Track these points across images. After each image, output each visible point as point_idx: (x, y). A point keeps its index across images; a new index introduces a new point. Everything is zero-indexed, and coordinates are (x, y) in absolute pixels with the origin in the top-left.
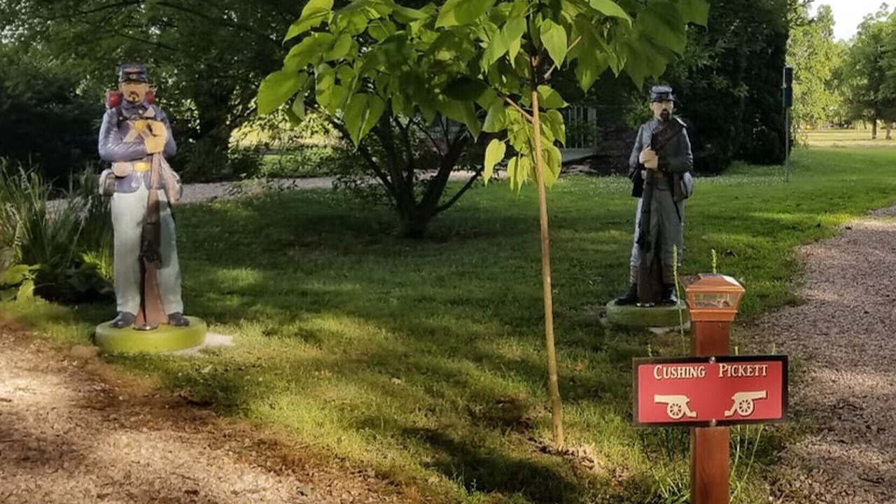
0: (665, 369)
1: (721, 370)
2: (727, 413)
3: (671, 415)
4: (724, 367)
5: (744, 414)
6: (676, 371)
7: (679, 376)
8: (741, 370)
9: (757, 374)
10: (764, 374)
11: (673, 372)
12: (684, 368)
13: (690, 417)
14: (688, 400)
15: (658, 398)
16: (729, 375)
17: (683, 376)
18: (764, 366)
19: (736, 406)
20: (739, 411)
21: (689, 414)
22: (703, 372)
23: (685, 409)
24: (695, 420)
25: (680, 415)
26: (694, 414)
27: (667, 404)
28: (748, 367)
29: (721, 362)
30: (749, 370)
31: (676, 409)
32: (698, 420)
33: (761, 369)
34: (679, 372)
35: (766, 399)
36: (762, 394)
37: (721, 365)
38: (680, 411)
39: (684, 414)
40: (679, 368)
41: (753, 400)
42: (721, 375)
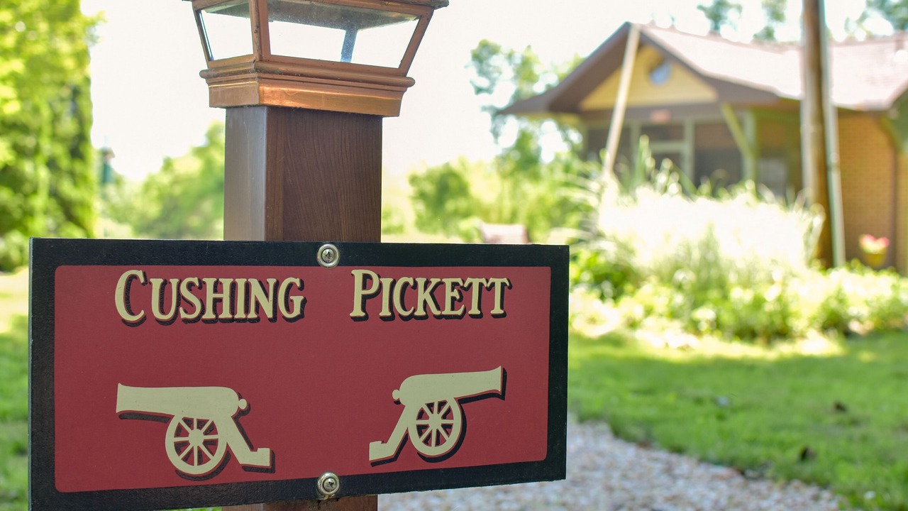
0: (156, 283)
1: (359, 292)
2: (379, 451)
3: (176, 460)
4: (367, 280)
5: (433, 451)
6: (199, 290)
7: (209, 315)
8: (423, 295)
9: (474, 310)
10: (497, 310)
11: (185, 292)
12: (226, 283)
13: (248, 468)
14: (243, 404)
15: (130, 398)
16: (386, 312)
17: (226, 314)
18: (498, 282)
19: (407, 423)
20: (417, 442)
21: (245, 456)
22: (297, 300)
23: (230, 437)
24: (269, 477)
25: (215, 460)
26: (262, 457)
27: (166, 419)
28: (448, 282)
29: (360, 264)
30: (449, 294)
31: (196, 438)
32: (278, 476)
33: (486, 291)
34: (210, 296)
35: (501, 396)
36: (490, 380)
37: (358, 274)
38: (211, 445)
39: (229, 454)
40: (210, 282)
41: (462, 401)
42: (357, 311)
